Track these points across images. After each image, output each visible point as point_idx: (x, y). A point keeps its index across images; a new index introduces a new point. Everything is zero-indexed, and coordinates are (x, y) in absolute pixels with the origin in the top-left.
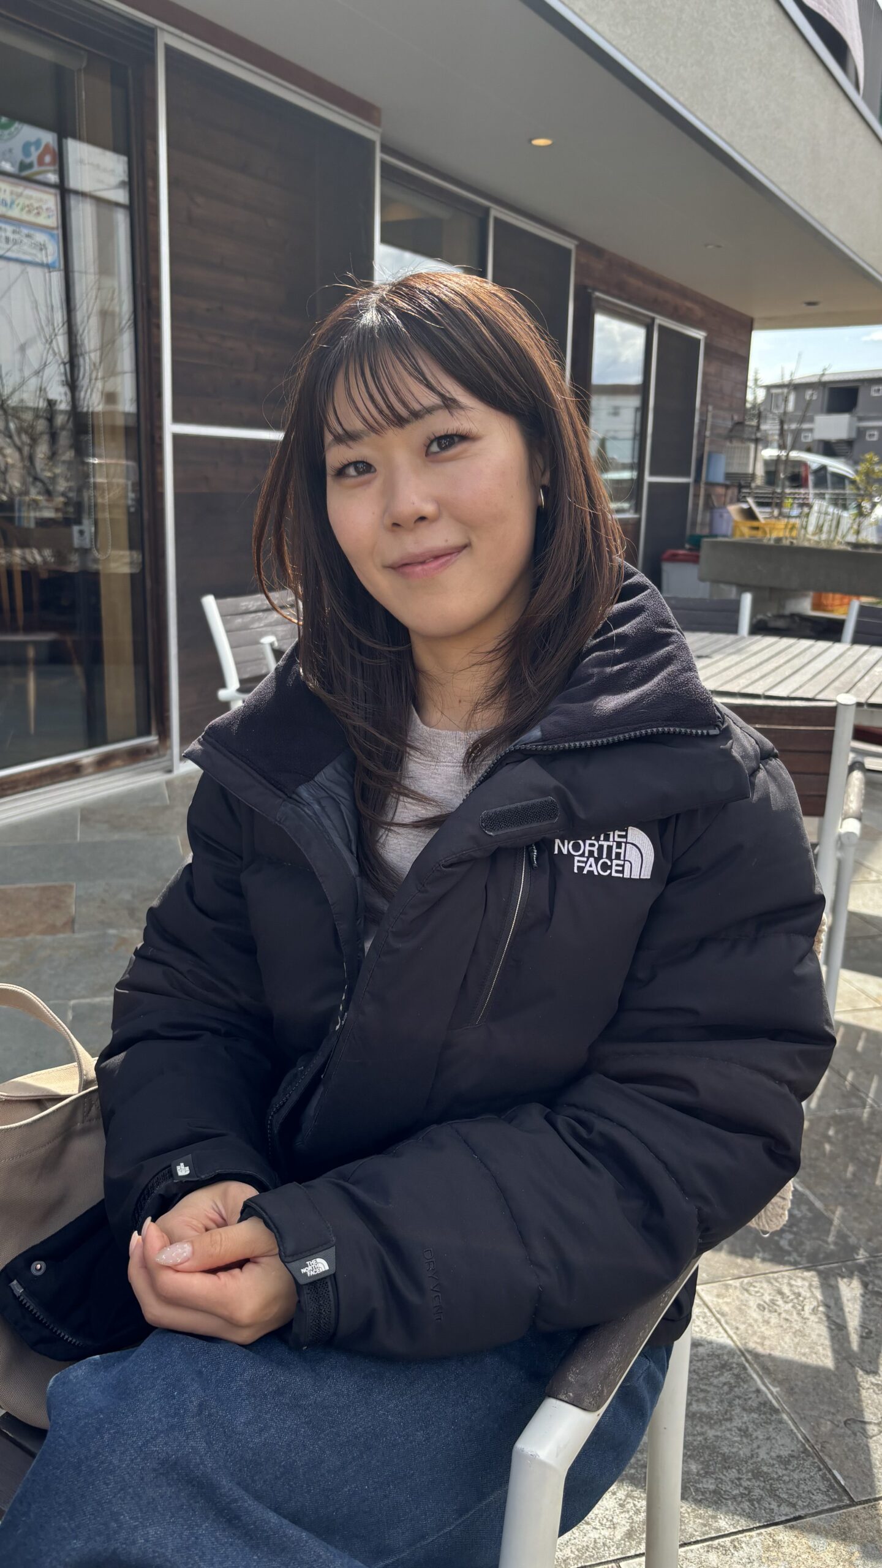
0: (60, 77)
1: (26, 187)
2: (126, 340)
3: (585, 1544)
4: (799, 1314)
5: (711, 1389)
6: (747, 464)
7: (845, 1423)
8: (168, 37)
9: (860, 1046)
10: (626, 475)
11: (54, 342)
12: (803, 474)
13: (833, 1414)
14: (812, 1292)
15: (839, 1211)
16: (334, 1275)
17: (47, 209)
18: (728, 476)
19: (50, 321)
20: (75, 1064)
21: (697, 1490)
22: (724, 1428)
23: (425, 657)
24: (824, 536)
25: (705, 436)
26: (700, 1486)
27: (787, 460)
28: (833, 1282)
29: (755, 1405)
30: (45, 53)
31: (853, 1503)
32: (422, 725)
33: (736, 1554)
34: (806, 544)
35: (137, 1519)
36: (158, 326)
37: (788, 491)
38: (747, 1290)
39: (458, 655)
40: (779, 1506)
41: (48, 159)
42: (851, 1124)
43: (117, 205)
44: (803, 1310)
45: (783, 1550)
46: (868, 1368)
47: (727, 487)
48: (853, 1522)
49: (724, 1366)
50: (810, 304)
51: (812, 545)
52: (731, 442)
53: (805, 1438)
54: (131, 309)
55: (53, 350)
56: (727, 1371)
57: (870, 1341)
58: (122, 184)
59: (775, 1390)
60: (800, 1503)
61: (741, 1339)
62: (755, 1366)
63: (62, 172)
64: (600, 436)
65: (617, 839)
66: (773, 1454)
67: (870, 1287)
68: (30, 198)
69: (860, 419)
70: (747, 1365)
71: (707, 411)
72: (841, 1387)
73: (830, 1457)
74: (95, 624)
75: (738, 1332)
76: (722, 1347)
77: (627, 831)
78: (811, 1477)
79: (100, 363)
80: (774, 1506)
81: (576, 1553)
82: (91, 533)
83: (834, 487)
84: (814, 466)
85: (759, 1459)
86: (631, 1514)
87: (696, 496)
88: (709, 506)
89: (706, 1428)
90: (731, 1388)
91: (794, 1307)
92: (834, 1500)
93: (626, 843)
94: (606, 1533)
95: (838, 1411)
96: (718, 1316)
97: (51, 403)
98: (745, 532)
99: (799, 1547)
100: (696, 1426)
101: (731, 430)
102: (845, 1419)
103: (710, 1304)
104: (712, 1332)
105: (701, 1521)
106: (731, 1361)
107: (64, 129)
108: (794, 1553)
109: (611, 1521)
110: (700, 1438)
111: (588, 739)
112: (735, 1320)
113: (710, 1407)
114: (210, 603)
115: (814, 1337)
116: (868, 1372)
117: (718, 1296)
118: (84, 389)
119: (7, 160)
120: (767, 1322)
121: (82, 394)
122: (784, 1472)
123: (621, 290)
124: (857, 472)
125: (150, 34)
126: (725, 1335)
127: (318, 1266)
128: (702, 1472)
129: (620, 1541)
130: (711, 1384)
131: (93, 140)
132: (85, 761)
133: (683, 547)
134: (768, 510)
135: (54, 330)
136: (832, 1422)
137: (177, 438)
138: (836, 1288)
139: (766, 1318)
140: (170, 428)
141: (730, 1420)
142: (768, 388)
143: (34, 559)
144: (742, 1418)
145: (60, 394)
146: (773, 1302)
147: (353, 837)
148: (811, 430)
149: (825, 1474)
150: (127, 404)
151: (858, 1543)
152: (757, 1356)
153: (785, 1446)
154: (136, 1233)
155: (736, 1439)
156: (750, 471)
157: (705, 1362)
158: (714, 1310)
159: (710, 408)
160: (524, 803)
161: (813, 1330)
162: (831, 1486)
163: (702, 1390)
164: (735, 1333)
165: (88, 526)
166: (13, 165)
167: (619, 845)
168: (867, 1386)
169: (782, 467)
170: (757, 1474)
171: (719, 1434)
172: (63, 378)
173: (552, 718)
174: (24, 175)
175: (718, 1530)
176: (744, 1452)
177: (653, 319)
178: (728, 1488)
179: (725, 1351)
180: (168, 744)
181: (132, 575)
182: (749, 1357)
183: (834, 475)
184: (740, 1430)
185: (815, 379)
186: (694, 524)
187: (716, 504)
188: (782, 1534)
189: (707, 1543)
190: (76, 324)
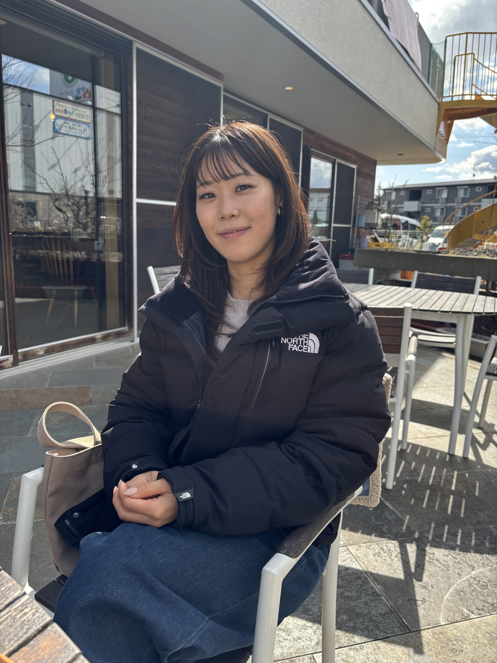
0: (94, 61)
1: (78, 106)
2: (118, 167)
3: (299, 647)
4: (390, 557)
5: (353, 587)
6: (375, 219)
7: (408, 600)
8: (138, 45)
9: (418, 453)
10: (324, 225)
11: (89, 167)
12: (398, 224)
13: (403, 597)
14: (395, 549)
15: (408, 517)
16: (193, 499)
17: (87, 115)
18: (367, 224)
19: (87, 159)
20: (93, 436)
21: (346, 626)
22: (358, 602)
23: (233, 271)
24: (405, 248)
25: (357, 208)
26: (347, 625)
27: (391, 219)
28: (404, 545)
29: (371, 593)
30: (88, 50)
31: (410, 632)
32: (232, 298)
33: (362, 651)
34: (398, 251)
35: (114, 586)
36: (132, 160)
37: (392, 231)
38: (369, 548)
39: (245, 269)
40: (380, 633)
41: (87, 95)
42: (413, 483)
43: (116, 114)
44: (392, 556)
45: (381, 650)
46: (418, 579)
47: (366, 229)
48: (410, 639)
49: (358, 578)
50: (400, 155)
51: (401, 251)
52: (368, 210)
53: (391, 606)
54: (121, 154)
55: (88, 171)
56: (360, 579)
57: (419, 568)
58: (118, 106)
59: (379, 587)
60: (388, 632)
61: (366, 567)
62: (371, 578)
63: (94, 101)
64: (314, 209)
65: (305, 338)
66: (378, 613)
67: (420, 547)
68: (79, 111)
69: (423, 203)
70: (368, 577)
71: (358, 198)
72: (407, 586)
73: (402, 614)
74: (103, 283)
75: (365, 564)
76: (358, 570)
77: (309, 335)
78: (393, 621)
79: (108, 175)
80: (378, 632)
81: (295, 651)
82: (102, 243)
83: (411, 229)
84: (403, 221)
85: (372, 614)
86: (318, 635)
87: (353, 232)
88: (359, 237)
89: (350, 602)
90: (361, 586)
91: (388, 555)
92: (402, 631)
93: (309, 339)
94: (308, 643)
95: (405, 596)
96: (356, 558)
97: (87, 192)
98: (373, 246)
99: (388, 648)
100: (346, 601)
101: (368, 206)
102: (408, 599)
103: (353, 553)
104: (354, 564)
105: (347, 638)
106: (361, 576)
107: (95, 82)
108: (386, 651)
109: (310, 638)
110: (347, 606)
111: (294, 299)
112: (363, 559)
113: (352, 594)
114: (151, 269)
115: (396, 566)
116: (418, 580)
117: (356, 550)
118: (100, 187)
119: (70, 95)
120: (377, 560)
121: (100, 188)
122: (382, 619)
123: (322, 148)
124: (420, 224)
125: (130, 43)
126: (359, 566)
127: (187, 495)
128: (348, 619)
129: (313, 646)
130: (352, 585)
131: (107, 86)
132: (98, 337)
133: (348, 253)
134: (383, 239)
135: (89, 162)
136: (403, 600)
137: (138, 204)
138: (405, 547)
139: (376, 559)
140: (136, 200)
141: (360, 599)
142: (385, 190)
143: (78, 256)
144: (365, 598)
145: (91, 188)
146: (379, 552)
147: (204, 340)
148: (402, 207)
149: (399, 620)
150: (118, 195)
151: (412, 647)
152: (372, 574)
153: (382, 609)
154: (116, 487)
155: (363, 606)
156: (376, 222)
157: (350, 576)
158: (355, 556)
159: (359, 196)
160: (269, 322)
161: (395, 563)
162: (402, 625)
163: (349, 587)
164: (363, 565)
165: (101, 241)
166: (73, 97)
167: (306, 340)
168: (417, 586)
169: (389, 221)
170: (371, 620)
171: (356, 604)
172: (92, 182)
173: (281, 292)
174: (77, 101)
175: (354, 642)
176: (366, 611)
177: (335, 160)
178: (359, 626)
179: (359, 572)
180: (132, 330)
181: (119, 263)
182: (369, 574)
183: (411, 225)
184: (364, 603)
185: (402, 187)
186: (352, 244)
187: (361, 236)
188: (381, 644)
189: (350, 647)
190: (98, 160)
